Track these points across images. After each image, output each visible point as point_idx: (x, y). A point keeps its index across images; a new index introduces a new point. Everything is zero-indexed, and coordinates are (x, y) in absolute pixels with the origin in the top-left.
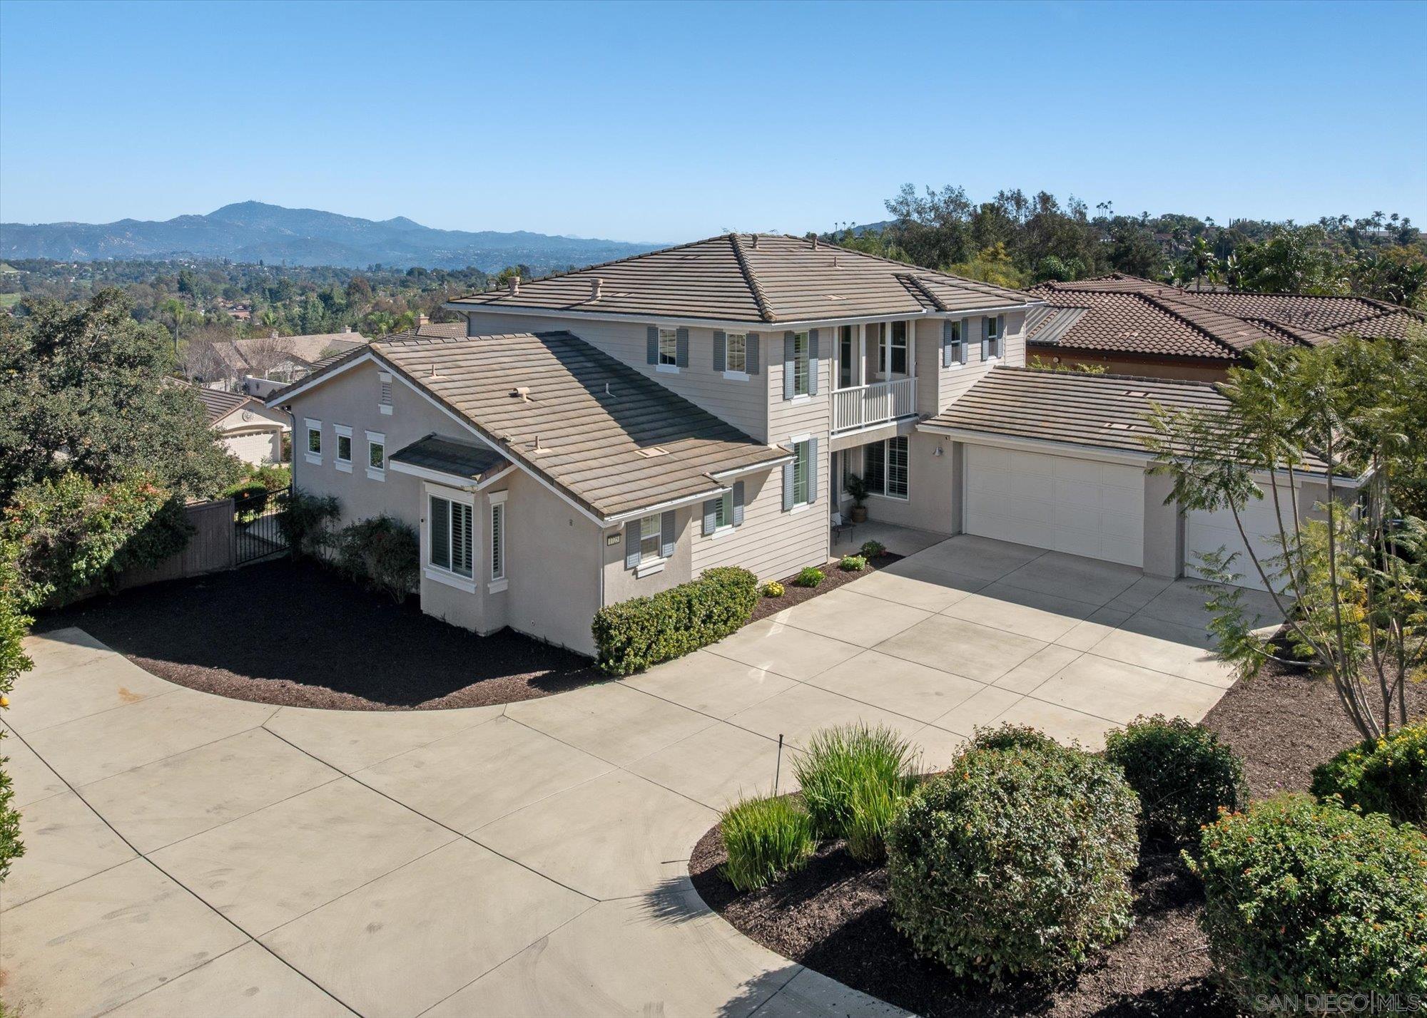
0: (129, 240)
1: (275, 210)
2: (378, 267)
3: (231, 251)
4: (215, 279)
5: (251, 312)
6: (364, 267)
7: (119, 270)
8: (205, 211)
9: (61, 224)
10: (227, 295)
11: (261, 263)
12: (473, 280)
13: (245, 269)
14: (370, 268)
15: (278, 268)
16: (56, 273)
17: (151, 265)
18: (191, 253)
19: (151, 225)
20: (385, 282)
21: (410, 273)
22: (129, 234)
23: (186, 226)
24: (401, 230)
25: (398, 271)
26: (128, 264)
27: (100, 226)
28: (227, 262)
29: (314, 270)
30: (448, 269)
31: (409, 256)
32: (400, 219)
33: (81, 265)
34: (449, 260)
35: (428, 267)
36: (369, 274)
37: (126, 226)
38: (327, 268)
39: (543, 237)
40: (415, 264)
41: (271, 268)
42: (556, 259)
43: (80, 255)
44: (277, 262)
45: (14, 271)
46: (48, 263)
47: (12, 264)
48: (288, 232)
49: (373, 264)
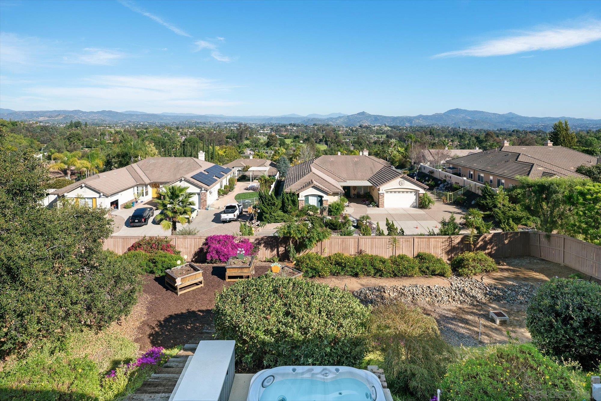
1: (465, 111)
2: (501, 129)
3: (450, 124)
6: (496, 130)
7: (416, 129)
8: (443, 112)
9: (403, 116)
11: (459, 128)
12: (540, 134)
13: (454, 129)
14: (498, 130)
15: (465, 129)
16: (400, 129)
18: (438, 125)
19: (427, 116)
20: (503, 134)
21: (513, 131)
22: (421, 119)
23: (437, 116)
24: (510, 118)
25: (509, 131)
27: (413, 117)
28: (448, 127)
29: (477, 130)
30: (529, 131)
33: (407, 127)
34: (530, 128)
35: (521, 130)
36: (498, 132)
37: (421, 117)
38: (482, 130)
40: (516, 129)
41: (463, 129)
43: (408, 125)
44: (464, 127)
45: (390, 129)
46: (398, 127)
47: (390, 127)
48: (469, 118)
49: (499, 128)
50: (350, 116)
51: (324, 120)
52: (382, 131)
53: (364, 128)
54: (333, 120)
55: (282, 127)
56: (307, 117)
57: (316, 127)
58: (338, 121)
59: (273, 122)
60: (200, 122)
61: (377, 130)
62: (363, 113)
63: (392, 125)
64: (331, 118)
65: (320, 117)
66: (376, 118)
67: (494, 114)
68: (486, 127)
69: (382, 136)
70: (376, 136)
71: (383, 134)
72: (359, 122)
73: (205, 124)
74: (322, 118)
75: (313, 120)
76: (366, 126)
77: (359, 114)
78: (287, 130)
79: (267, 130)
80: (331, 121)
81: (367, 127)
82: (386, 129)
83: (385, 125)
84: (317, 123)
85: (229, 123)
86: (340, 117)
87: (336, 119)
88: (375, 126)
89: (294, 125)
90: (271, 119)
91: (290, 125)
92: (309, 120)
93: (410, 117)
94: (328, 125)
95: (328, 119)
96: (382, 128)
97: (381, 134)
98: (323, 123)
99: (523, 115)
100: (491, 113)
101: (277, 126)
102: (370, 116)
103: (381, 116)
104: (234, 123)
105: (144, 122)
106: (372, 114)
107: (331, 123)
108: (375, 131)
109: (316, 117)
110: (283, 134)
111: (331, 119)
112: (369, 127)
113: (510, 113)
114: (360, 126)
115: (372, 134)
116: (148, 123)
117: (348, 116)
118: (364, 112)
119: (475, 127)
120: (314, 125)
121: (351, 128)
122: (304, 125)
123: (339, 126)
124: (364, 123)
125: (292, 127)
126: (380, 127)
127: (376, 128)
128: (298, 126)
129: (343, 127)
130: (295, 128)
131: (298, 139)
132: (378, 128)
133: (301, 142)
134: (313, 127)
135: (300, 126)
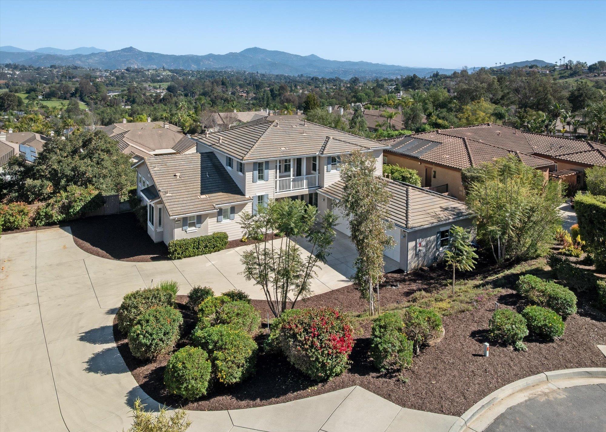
0: (211, 62)
1: (264, 51)
2: (302, 75)
3: (247, 67)
4: (238, 79)
5: (247, 94)
6: (296, 75)
7: (206, 74)
8: (239, 51)
9: (188, 55)
10: (241, 86)
11: (257, 73)
13: (251, 75)
14: (299, 76)
15: (263, 75)
16: (184, 75)
17: (217, 73)
18: (233, 68)
19: (219, 56)
20: (302, 82)
21: (312, 79)
22: (211, 60)
23: (232, 56)
24: (312, 60)
25: (308, 78)
26: (209, 72)
27: (201, 56)
28: (245, 72)
29: (277, 76)
30: (328, 78)
32: (313, 55)
33: (193, 72)
34: (331, 73)
35: (320, 77)
37: (211, 56)
38: (282, 75)
39: (371, 64)
40: (315, 75)
41: (261, 74)
42: (376, 73)
43: (194, 67)
44: (263, 72)
45: (170, 73)
46: (182, 71)
47: (170, 71)
48: (269, 60)
49: (300, 74)
50: (110, 52)
51: (66, 58)
52: (159, 76)
53: (133, 72)
54: (83, 59)
57: (55, 70)
58: (91, 61)
61: (152, 75)
62: (130, 50)
63: (172, 68)
64: (79, 55)
65: (59, 53)
66: (150, 57)
67: (296, 55)
68: (287, 73)
69: (160, 86)
70: (151, 85)
71: (161, 82)
72: (124, 62)
74: (65, 55)
75: (48, 57)
76: (136, 69)
77: (124, 50)
80: (80, 60)
81: (137, 71)
82: (164, 73)
83: (163, 68)
84: (57, 63)
86: (93, 54)
88: (148, 70)
89: (15, 67)
91: (8, 66)
92: (39, 57)
93: (197, 56)
94: (76, 68)
95: (73, 57)
96: (159, 72)
97: (158, 81)
99: (324, 58)
100: (292, 55)
102: (141, 53)
103: (156, 54)
106: (144, 51)
107: (78, 63)
108: (150, 76)
109: (52, 53)
111: (79, 57)
112: (140, 71)
114: (127, 70)
115: (145, 81)
117: (107, 53)
118: (131, 47)
119: (276, 72)
120: (51, 67)
121: (113, 72)
122: (33, 67)
123: (93, 70)
124: (133, 64)
125: (12, 71)
126: (157, 71)
127: (151, 73)
128: (23, 68)
129: (100, 71)
130: (18, 73)
131: (33, 93)
132: (154, 72)
133: (40, 97)
134: (50, 71)
135: (26, 69)
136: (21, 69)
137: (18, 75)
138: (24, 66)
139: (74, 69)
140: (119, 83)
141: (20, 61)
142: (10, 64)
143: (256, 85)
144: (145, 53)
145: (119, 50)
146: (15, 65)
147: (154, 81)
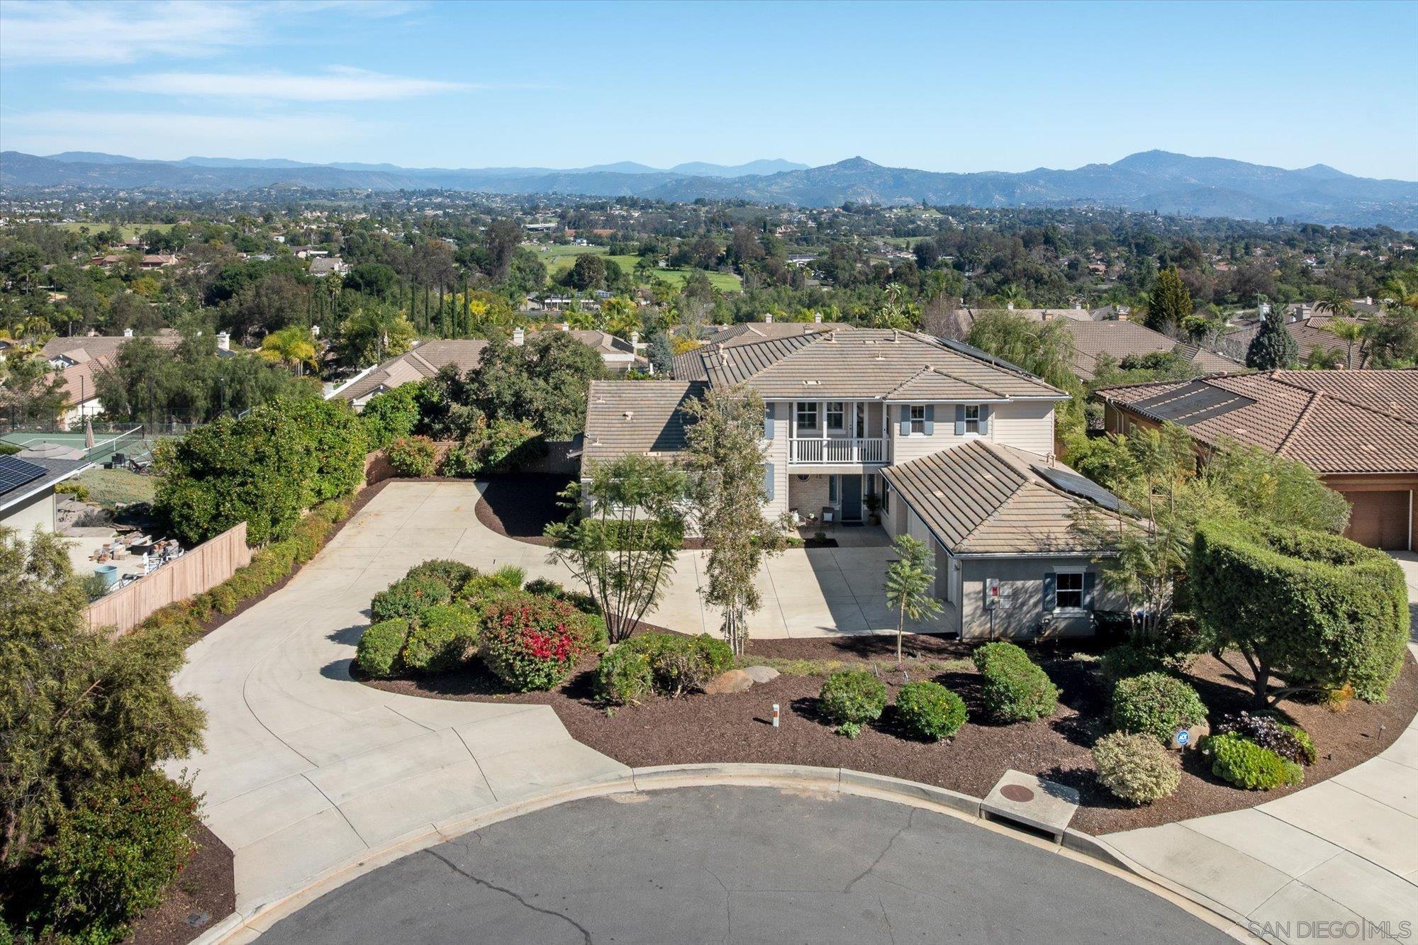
0: (1041, 187)
1: (1179, 159)
2: (1280, 220)
3: (1132, 200)
5: (1107, 267)
9: (986, 173)
11: (1156, 213)
13: (1139, 220)
14: (1271, 221)
16: (972, 218)
18: (1096, 201)
19: (1064, 172)
22: (1041, 182)
23: (1092, 173)
24: (1319, 179)
26: (1030, 212)
27: (1018, 175)
28: (1121, 211)
29: (1209, 221)
31: (1327, 207)
33: (992, 211)
34: (1376, 214)
37: (1041, 174)
41: (1165, 218)
43: (999, 201)
44: (1174, 212)
45: (939, 216)
46: (967, 209)
47: (938, 209)
48: (1193, 181)
49: (1275, 217)
50: (814, 170)
52: (913, 222)
53: (857, 212)
54: (760, 185)
55: (592, 207)
56: (672, 173)
57: (704, 209)
58: (775, 189)
59: (562, 189)
60: (320, 191)
61: (899, 219)
62: (857, 162)
63: (945, 204)
64: (753, 177)
65: (715, 174)
66: (900, 178)
67: (1267, 168)
69: (908, 243)
70: (892, 241)
71: (914, 235)
72: (844, 190)
73: (335, 195)
74: (728, 176)
75: (696, 181)
76: (864, 206)
77: (844, 164)
78: (610, 221)
79: (545, 221)
80: (755, 187)
81: (866, 211)
82: (926, 216)
83: (924, 204)
84: (708, 194)
85: (414, 193)
86: (780, 174)
87: (769, 180)
88: (891, 208)
89: (633, 204)
90: (554, 177)
91: (620, 201)
92: (679, 182)
93: (1008, 176)
94: (742, 204)
95: (741, 180)
96: (913, 213)
97: (908, 233)
98: (724, 196)
99: (1358, 175)
101: (577, 208)
102: (878, 170)
103: (914, 171)
104: (430, 193)
105: (130, 191)
106: (885, 165)
107: (751, 194)
108: (893, 222)
109: (703, 173)
110: (600, 236)
111: (753, 180)
112: (873, 211)
113: (1319, 168)
114: (846, 208)
115: (879, 233)
116: (144, 193)
117: (808, 171)
118: (858, 158)
119: (1209, 212)
120: (697, 202)
121: (815, 212)
122: (663, 203)
123: (776, 208)
124: (860, 194)
125: (627, 211)
126: (909, 211)
127: (896, 214)
128: (645, 206)
129: (791, 211)
130: (636, 215)
131: (650, 256)
132: (902, 213)
133: (662, 264)
134: (695, 210)
135: (651, 207)
136: (642, 208)
137: (637, 219)
138: (648, 201)
139: (739, 206)
140: (822, 237)
141: (644, 191)
142: (624, 197)
143: (1137, 245)
144: (889, 169)
145: (832, 166)
146: (632, 199)
147: (897, 233)
